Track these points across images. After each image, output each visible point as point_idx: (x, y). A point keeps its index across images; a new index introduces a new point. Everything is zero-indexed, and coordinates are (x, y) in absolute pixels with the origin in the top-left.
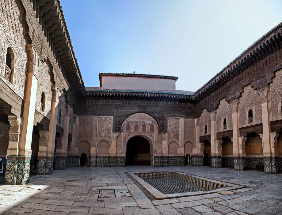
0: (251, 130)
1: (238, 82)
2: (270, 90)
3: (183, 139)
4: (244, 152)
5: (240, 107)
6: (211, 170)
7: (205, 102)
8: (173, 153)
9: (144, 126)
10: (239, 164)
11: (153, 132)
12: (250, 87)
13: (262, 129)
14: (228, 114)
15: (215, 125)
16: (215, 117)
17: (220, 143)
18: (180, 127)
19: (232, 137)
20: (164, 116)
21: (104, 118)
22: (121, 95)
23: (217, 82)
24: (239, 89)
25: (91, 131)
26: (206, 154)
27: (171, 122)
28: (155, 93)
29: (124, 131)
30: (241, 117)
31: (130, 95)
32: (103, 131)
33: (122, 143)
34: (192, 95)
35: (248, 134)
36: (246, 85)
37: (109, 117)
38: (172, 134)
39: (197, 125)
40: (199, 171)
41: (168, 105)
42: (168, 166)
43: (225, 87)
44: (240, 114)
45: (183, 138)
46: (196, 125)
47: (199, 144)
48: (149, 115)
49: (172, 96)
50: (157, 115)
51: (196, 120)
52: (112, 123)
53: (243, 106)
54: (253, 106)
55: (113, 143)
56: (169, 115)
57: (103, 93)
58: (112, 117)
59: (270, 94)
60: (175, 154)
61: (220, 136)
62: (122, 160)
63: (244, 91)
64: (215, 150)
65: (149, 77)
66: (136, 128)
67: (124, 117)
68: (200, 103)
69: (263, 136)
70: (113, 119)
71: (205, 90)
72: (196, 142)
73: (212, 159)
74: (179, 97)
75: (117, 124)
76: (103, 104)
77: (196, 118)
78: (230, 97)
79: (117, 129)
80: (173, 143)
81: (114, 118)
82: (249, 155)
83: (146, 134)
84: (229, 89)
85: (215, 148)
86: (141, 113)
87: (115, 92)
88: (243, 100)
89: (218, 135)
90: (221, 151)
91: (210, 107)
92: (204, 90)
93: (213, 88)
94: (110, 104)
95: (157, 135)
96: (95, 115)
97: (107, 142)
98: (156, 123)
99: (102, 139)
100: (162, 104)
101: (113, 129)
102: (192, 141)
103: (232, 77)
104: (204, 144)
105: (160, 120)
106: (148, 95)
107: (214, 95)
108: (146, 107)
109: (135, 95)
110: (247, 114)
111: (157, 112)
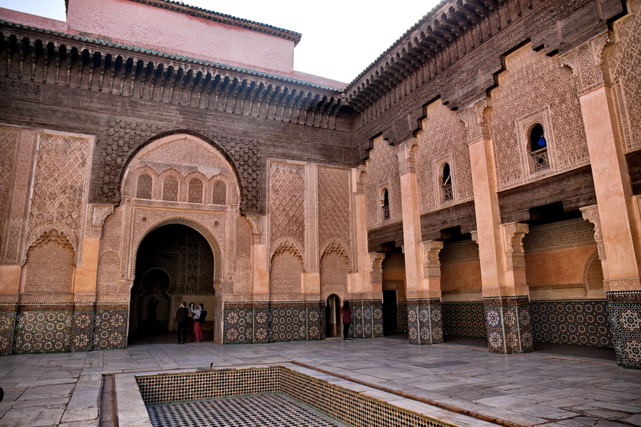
0: (543, 198)
1: (482, 42)
2: (617, 39)
3: (316, 241)
4: (523, 280)
5: (494, 122)
6: (408, 355)
7: (379, 114)
8: (287, 291)
9: (196, 184)
10: (508, 329)
11: (224, 209)
12: (527, 51)
13: (592, 185)
14: (455, 148)
15: (413, 188)
16: (411, 159)
17: (433, 250)
18: (307, 194)
19: (475, 228)
20: (259, 155)
21: (60, 142)
22: (125, 59)
23: (415, 48)
24: (488, 62)
25: (7, 191)
26: (389, 295)
27: (278, 174)
28: (231, 70)
29: (129, 201)
30: (501, 155)
31: (156, 65)
32: (53, 196)
33: (121, 249)
34: (340, 91)
35: (533, 210)
36: (511, 47)
37: (80, 139)
38: (281, 220)
39: (360, 191)
40: (366, 359)
41: (271, 118)
42: (269, 342)
43: (439, 63)
44: (496, 143)
45: (316, 237)
46: (355, 190)
47: (368, 256)
48: (212, 143)
49: (283, 88)
50: (237, 149)
51: (355, 173)
52: (89, 162)
53: (504, 118)
54: (545, 112)
55: (89, 247)
56: (272, 149)
57: (65, 43)
58: (91, 139)
59: (618, 55)
60: (291, 294)
61: (431, 225)
62: (117, 321)
63: (508, 68)
64: (419, 279)
65: (220, 21)
66: (171, 191)
67: (132, 142)
68: (365, 115)
69: (596, 213)
70: (96, 150)
71: (377, 73)
72: (359, 250)
73: (411, 312)
74: (302, 93)
75: (108, 168)
76: (62, 83)
77: (356, 165)
78: (459, 93)
79: (106, 190)
80: (287, 254)
81: (98, 142)
82: (541, 292)
83: (202, 217)
84: (453, 66)
85: (418, 269)
86: (189, 136)
87: (107, 45)
88: (507, 96)
89: (427, 222)
90: (439, 281)
91: (396, 129)
92: (374, 74)
93: (404, 66)
94: (86, 87)
95: (235, 220)
96: (29, 124)
97: (67, 244)
98: (234, 175)
99: (46, 227)
100: (252, 110)
101: (92, 191)
102: (344, 246)
103: (461, 29)
104: (383, 257)
105: (246, 167)
106: (209, 74)
107: (406, 90)
108: (203, 114)
109: (171, 68)
110: (524, 142)
111: (238, 137)
